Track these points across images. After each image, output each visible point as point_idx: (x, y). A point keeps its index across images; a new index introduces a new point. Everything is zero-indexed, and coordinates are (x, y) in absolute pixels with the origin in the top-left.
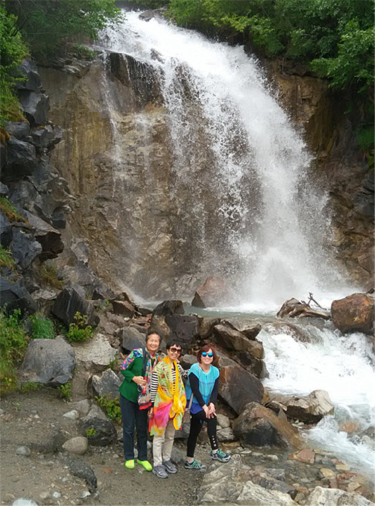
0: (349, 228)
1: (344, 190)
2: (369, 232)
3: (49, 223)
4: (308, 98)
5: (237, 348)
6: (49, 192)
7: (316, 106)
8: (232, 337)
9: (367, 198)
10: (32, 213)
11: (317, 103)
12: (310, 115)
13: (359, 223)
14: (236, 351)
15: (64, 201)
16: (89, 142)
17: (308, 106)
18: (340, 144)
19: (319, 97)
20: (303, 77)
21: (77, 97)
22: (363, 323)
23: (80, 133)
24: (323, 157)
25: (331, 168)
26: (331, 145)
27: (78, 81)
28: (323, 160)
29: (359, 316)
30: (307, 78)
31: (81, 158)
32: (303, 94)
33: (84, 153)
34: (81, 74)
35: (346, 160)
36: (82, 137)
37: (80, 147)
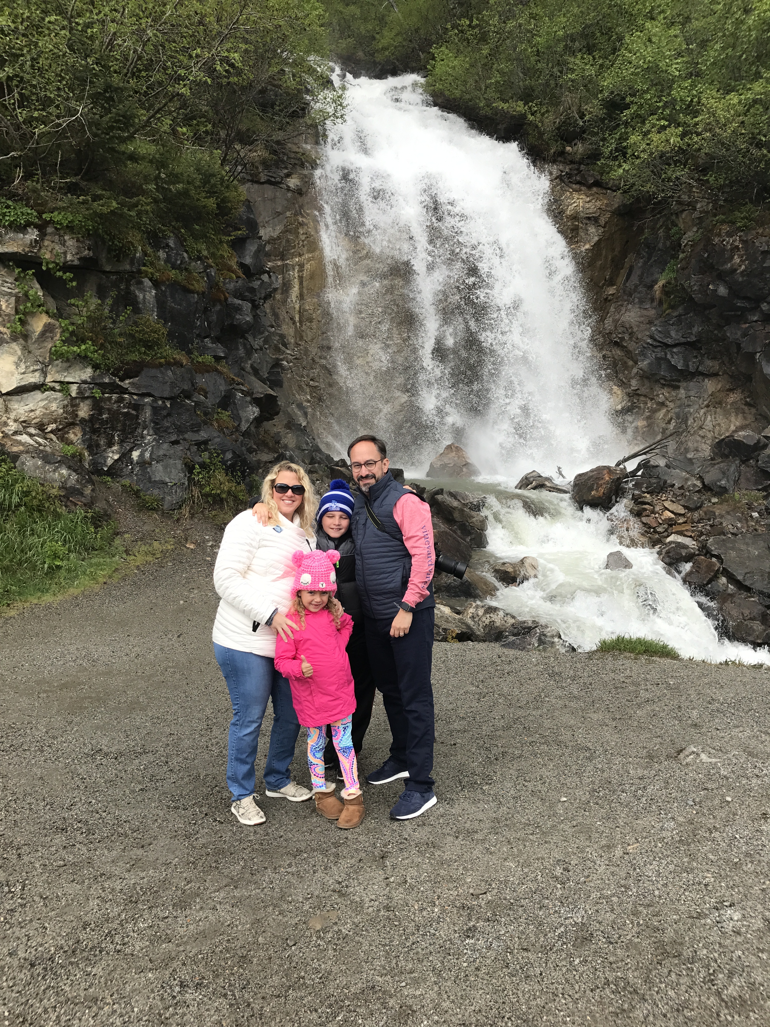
0: (632, 388)
1: (631, 339)
2: (655, 394)
3: (266, 384)
4: (593, 217)
5: (457, 520)
6: (265, 348)
7: (604, 227)
8: (451, 507)
9: (654, 352)
10: (249, 373)
11: (606, 223)
12: (596, 239)
13: (646, 381)
14: (456, 522)
15: (281, 357)
16: (312, 276)
17: (593, 227)
18: (632, 278)
19: (608, 215)
20: (590, 187)
21: (298, 220)
22: (600, 497)
23: (301, 266)
24: (610, 295)
25: (618, 310)
26: (621, 279)
27: (300, 200)
28: (609, 298)
29: (597, 490)
30: (595, 189)
31: (301, 296)
32: (588, 211)
33: (305, 291)
34: (304, 190)
35: (637, 300)
36: (303, 270)
37: (301, 283)
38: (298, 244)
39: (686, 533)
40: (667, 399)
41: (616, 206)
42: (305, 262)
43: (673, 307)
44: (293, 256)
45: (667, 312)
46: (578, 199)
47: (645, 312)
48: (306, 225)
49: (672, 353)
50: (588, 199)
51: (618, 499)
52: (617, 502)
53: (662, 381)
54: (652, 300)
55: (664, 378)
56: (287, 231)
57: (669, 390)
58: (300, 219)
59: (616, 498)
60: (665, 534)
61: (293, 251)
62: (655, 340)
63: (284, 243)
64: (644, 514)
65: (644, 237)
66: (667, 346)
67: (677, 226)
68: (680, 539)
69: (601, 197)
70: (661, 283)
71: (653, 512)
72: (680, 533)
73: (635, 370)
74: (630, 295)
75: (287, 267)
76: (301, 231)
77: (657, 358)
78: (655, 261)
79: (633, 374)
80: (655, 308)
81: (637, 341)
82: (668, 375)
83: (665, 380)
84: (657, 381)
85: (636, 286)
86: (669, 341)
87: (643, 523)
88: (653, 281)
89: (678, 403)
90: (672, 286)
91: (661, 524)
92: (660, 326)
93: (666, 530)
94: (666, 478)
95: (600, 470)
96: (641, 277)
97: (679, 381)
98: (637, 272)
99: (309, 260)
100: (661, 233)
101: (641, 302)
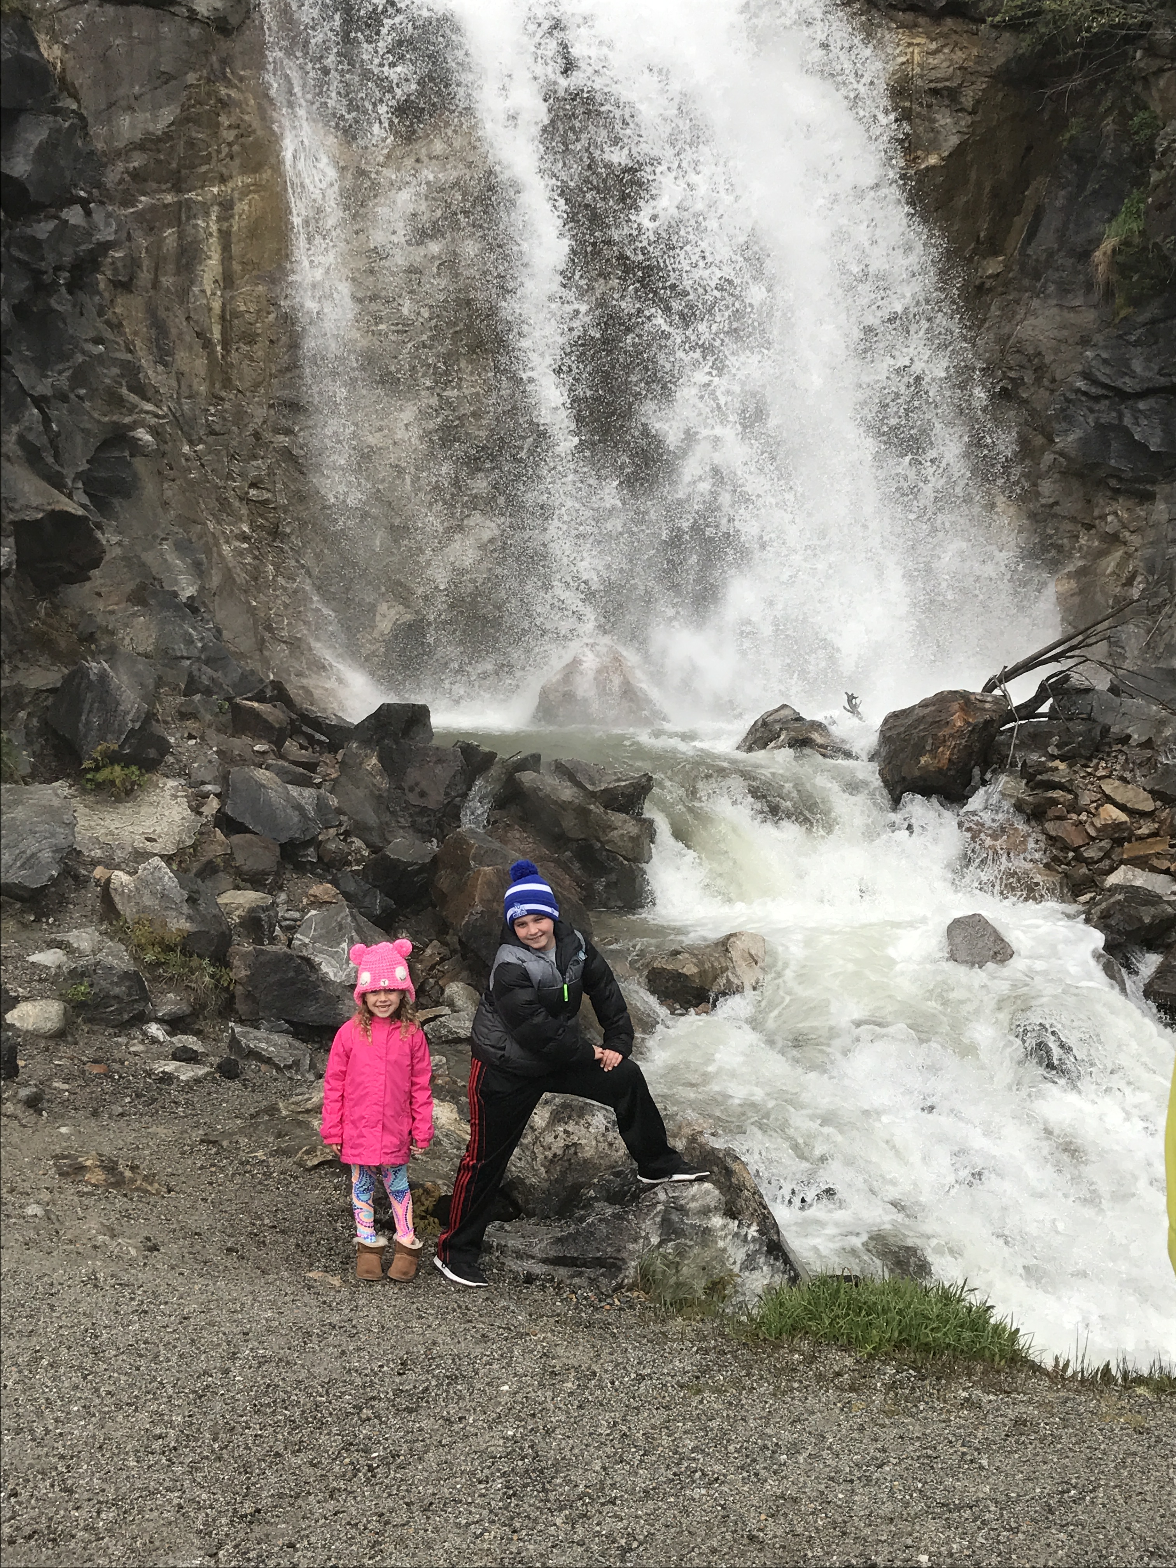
0: (1043, 501)
1: (1038, 380)
2: (1096, 513)
3: (59, 486)
4: (946, 88)
6: (78, 396)
7: (973, 113)
9: (1092, 411)
11: (978, 102)
12: (954, 140)
13: (1075, 483)
14: (569, 840)
15: (129, 420)
16: (254, 232)
17: (947, 112)
18: (1042, 233)
19: (982, 84)
20: (938, 16)
21: (217, 92)
22: (940, 770)
23: (227, 206)
24: (988, 277)
25: (1008, 313)
26: (1014, 241)
27: (224, 45)
28: (987, 285)
29: (933, 752)
30: (949, 22)
31: (227, 281)
32: (934, 74)
33: (236, 267)
34: (234, 20)
35: (1052, 288)
36: (232, 216)
37: (226, 248)
38: (219, 152)
39: (1155, 862)
40: (1124, 526)
41: (1002, 60)
42: (236, 195)
43: (1136, 302)
44: (205, 181)
45: (1123, 314)
46: (910, 45)
47: (1071, 317)
48: (238, 104)
49: (1137, 414)
50: (933, 46)
51: (988, 776)
52: (984, 783)
53: (1113, 483)
54: (1089, 286)
55: (1116, 474)
56: (188, 120)
57: (1130, 503)
58: (223, 91)
59: (983, 773)
60: (1105, 864)
61: (204, 168)
62: (1095, 382)
63: (181, 150)
64: (1051, 813)
65: (1067, 136)
66: (1122, 395)
67: (1146, 108)
68: (1140, 879)
69: (964, 40)
70: (1108, 245)
71: (1074, 807)
72: (1142, 863)
73: (1048, 458)
74: (1037, 277)
75: (189, 208)
76: (225, 121)
77: (1100, 427)
78: (1094, 192)
79: (1043, 467)
80: (1095, 307)
81: (1051, 386)
82: (1125, 466)
83: (1120, 479)
84: (1101, 483)
85: (1051, 254)
86: (1128, 384)
87: (1050, 837)
88: (1090, 242)
89: (1151, 535)
90: (1132, 251)
91: (1093, 839)
92: (1106, 347)
93: (1107, 855)
94: (1108, 719)
95: (943, 700)
96: (1061, 234)
97: (1154, 482)
98: (1051, 222)
99: (245, 191)
100: (1109, 125)
101: (1064, 290)
